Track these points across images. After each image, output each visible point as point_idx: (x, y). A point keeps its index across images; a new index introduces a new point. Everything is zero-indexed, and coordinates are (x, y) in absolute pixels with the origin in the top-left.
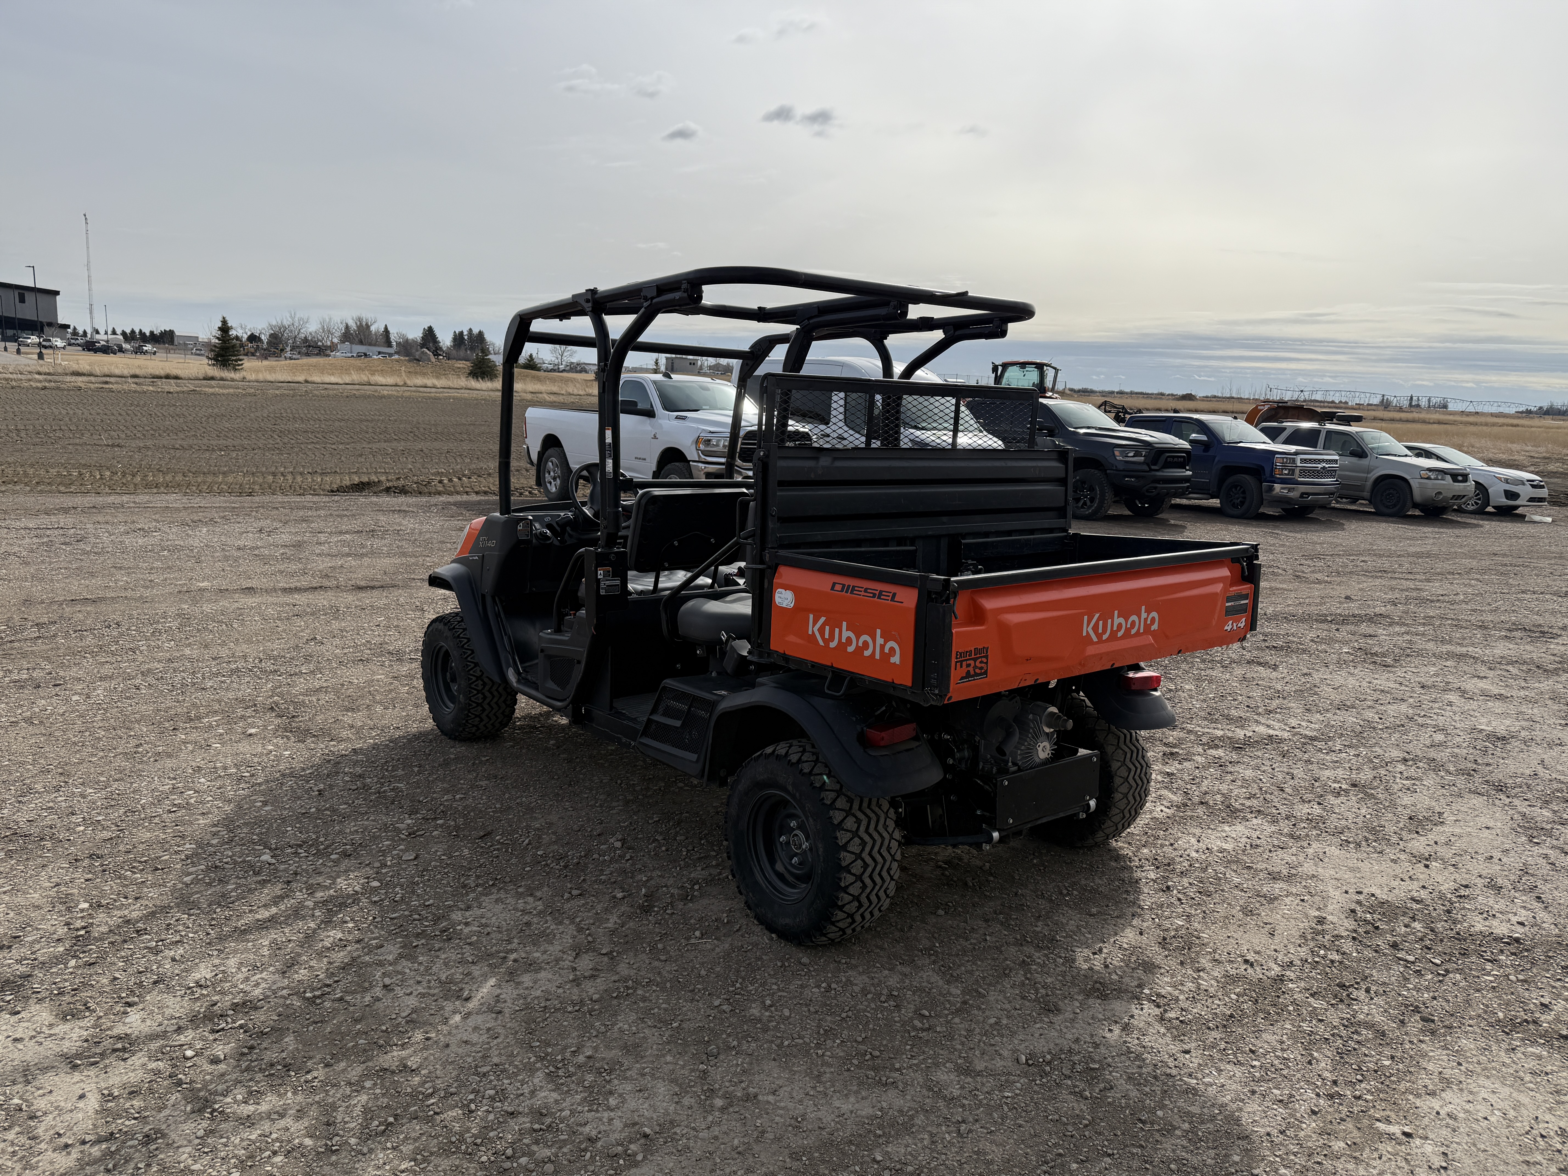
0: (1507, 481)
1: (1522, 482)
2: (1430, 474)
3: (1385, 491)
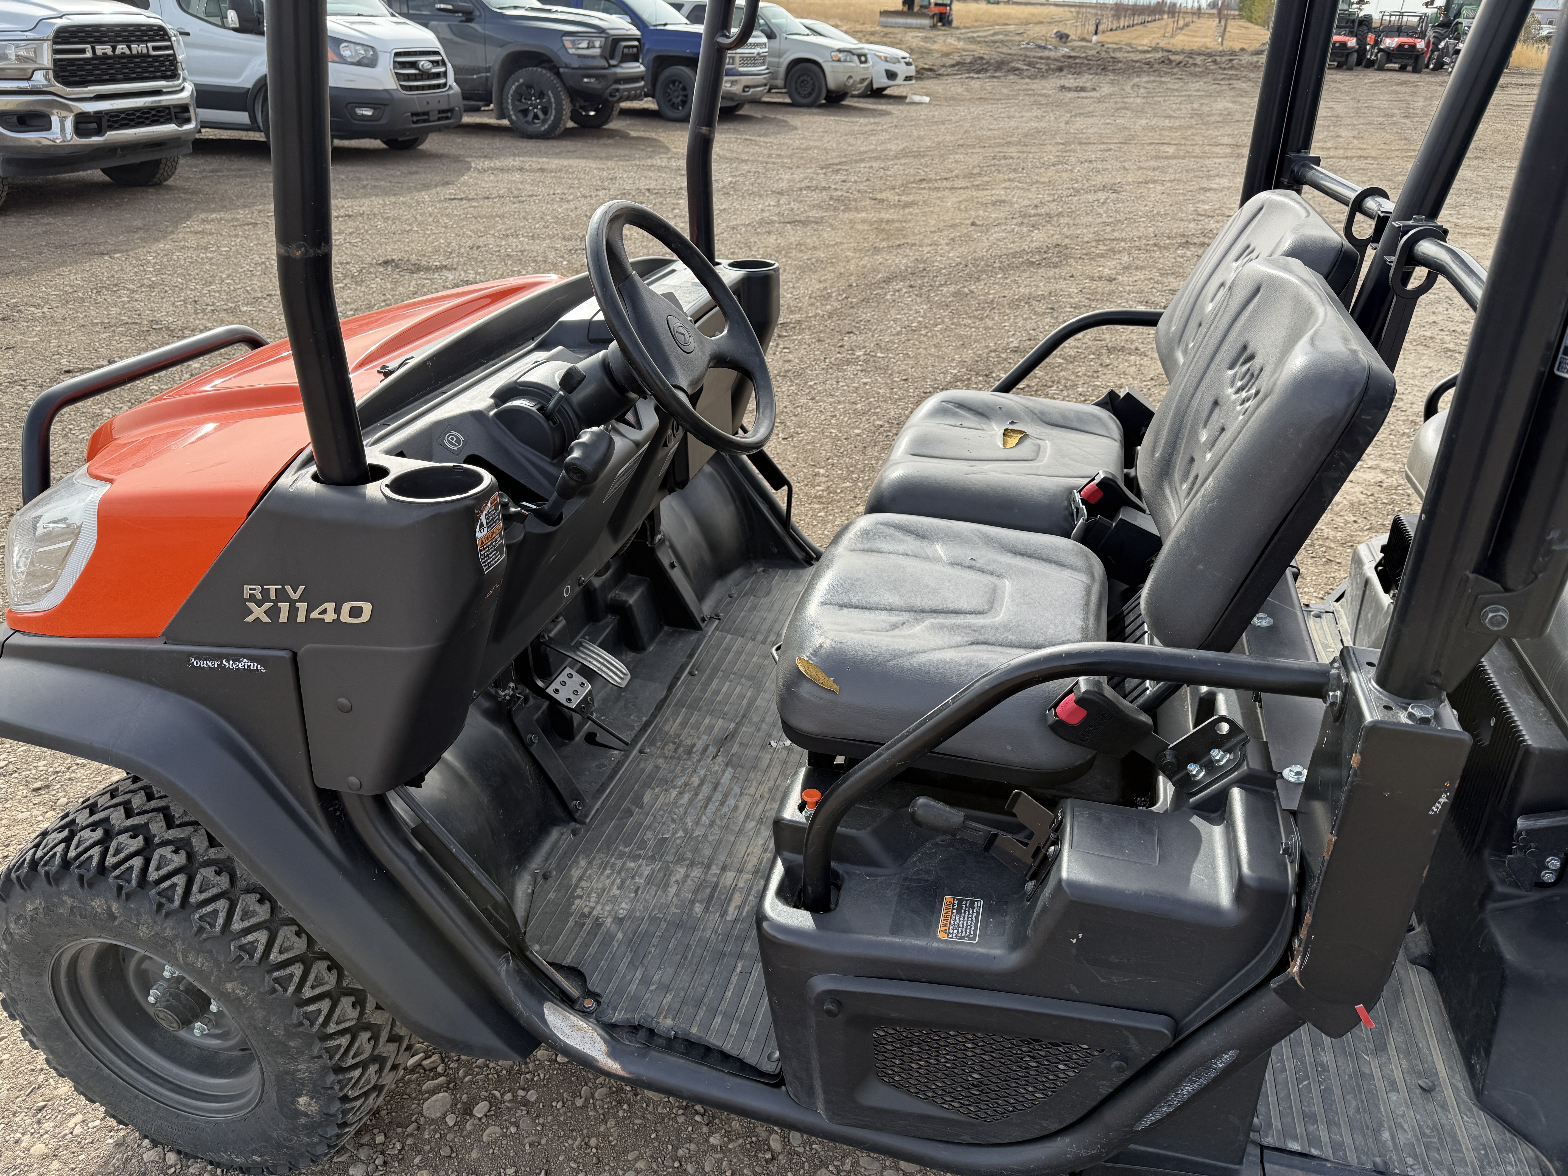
0: (886, 60)
1: (897, 61)
2: (841, 55)
3: (799, 78)
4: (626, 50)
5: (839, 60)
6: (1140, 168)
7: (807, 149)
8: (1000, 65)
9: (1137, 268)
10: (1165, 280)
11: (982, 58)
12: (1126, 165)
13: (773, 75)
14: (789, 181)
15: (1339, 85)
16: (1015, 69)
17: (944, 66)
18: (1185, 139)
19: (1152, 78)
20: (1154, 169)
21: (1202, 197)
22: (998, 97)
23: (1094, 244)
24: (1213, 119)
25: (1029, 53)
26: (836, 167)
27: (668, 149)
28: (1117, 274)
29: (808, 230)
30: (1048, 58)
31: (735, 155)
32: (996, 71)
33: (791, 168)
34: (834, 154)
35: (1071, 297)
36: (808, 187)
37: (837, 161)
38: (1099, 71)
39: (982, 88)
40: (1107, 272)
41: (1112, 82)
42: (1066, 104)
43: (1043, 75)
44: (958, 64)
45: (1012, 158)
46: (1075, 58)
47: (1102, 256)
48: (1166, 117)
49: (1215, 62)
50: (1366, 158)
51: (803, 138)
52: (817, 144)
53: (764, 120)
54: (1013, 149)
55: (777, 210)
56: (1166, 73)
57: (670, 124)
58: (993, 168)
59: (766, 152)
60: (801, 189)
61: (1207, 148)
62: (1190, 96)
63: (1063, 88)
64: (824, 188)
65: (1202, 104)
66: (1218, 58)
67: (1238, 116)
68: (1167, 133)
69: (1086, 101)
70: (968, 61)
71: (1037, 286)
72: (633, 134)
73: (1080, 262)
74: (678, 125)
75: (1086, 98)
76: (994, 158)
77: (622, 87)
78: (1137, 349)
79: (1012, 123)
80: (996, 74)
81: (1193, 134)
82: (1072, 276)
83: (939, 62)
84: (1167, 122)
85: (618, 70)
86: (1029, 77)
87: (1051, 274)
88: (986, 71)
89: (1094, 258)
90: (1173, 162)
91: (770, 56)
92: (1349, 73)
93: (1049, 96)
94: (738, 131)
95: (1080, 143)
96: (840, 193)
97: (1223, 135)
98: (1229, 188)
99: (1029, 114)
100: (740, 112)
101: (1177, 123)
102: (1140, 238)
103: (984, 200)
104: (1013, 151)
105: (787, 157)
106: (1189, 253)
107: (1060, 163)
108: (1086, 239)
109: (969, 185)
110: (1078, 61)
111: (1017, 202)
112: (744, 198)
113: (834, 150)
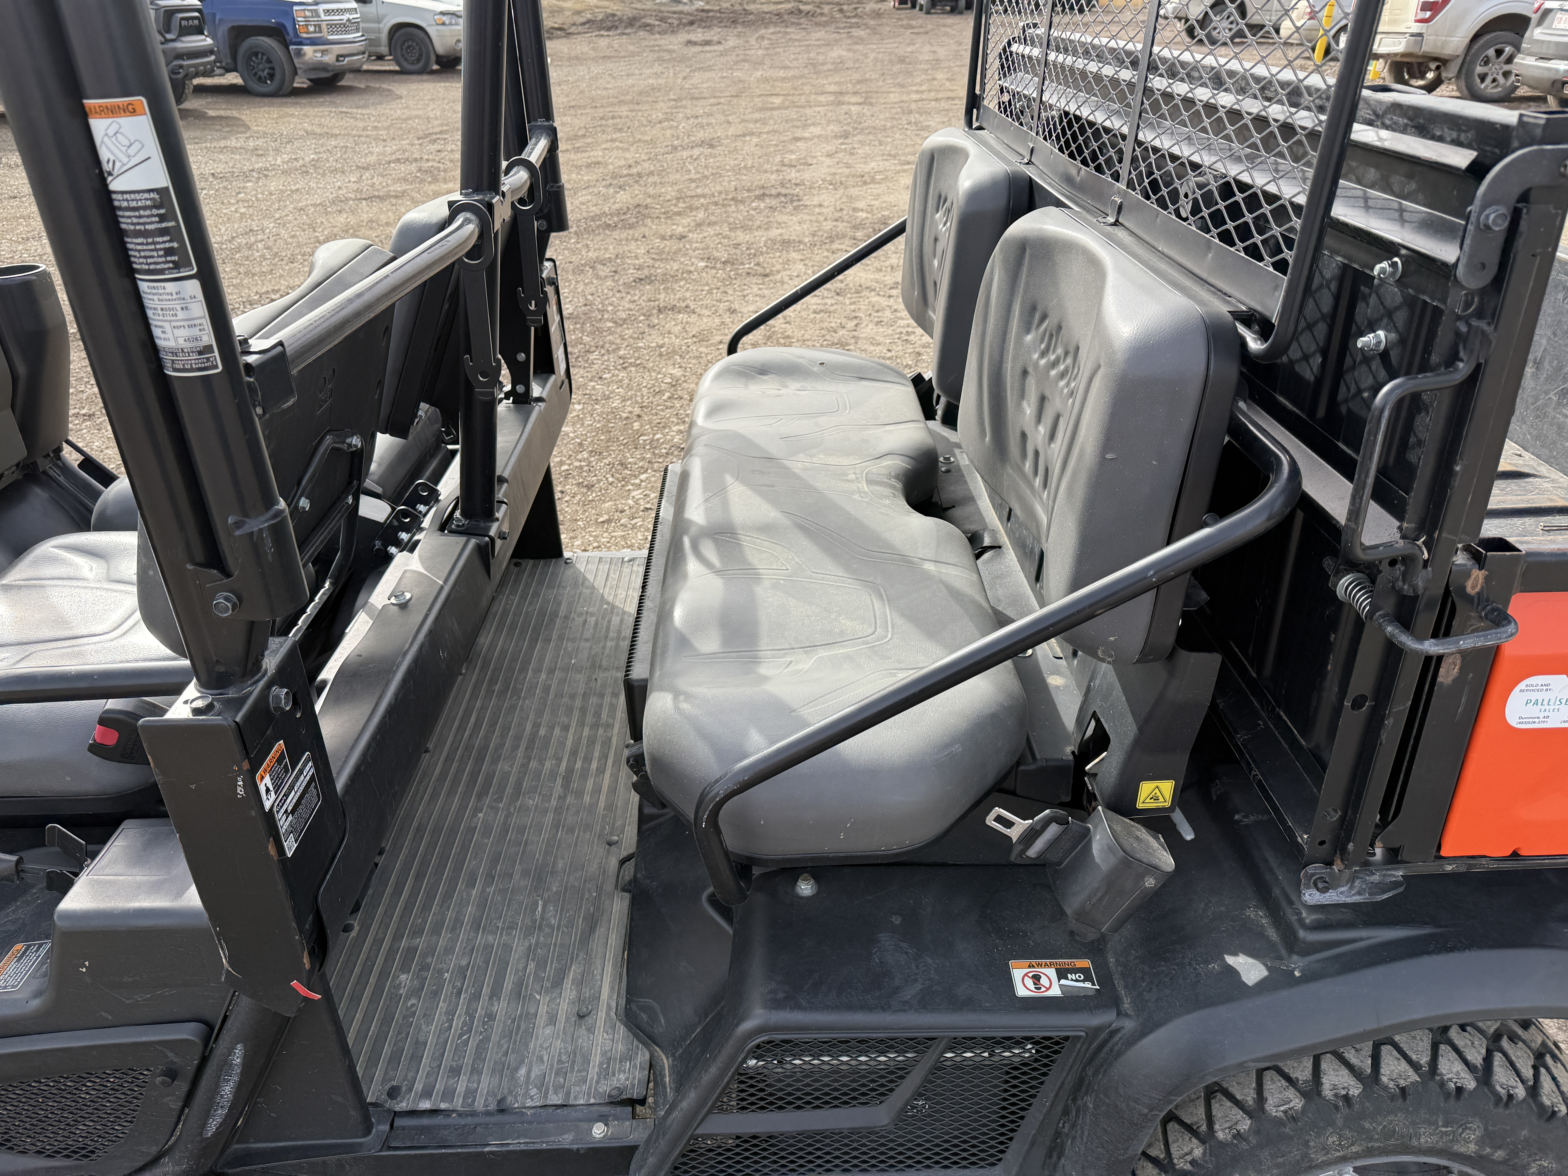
2: (444, 18)
3: (403, 44)
4: (184, 23)
5: (444, 24)
6: (743, 121)
7: (408, 119)
8: (632, 22)
9: (709, 224)
10: (733, 234)
11: (614, 15)
12: (730, 118)
13: (372, 42)
14: (379, 154)
15: (948, 30)
16: (646, 26)
17: (574, 24)
18: (795, 89)
19: (778, 29)
20: (756, 121)
21: (792, 147)
22: (623, 54)
23: (674, 202)
24: (825, 68)
25: (663, 8)
26: (434, 137)
27: (248, 128)
28: (690, 231)
29: (385, 206)
30: (682, 12)
31: (325, 129)
32: (626, 27)
33: (384, 141)
34: (436, 123)
35: (636, 257)
36: (398, 160)
37: (437, 130)
38: (729, 24)
39: (610, 46)
40: (680, 230)
41: (739, 36)
42: (689, 59)
43: (674, 30)
44: (588, 21)
45: (620, 117)
46: (708, 11)
47: (679, 214)
48: (781, 68)
49: (841, 11)
50: (953, 99)
51: (407, 107)
52: (420, 112)
53: (367, 90)
54: (625, 108)
55: (355, 186)
56: (793, 23)
57: (258, 99)
58: (599, 129)
59: (361, 124)
60: (389, 162)
61: (813, 97)
62: (808, 46)
63: (690, 43)
64: (416, 160)
65: (818, 53)
66: (845, 7)
67: (850, 64)
68: (779, 84)
69: (708, 55)
70: (600, 17)
71: (606, 249)
72: (211, 113)
73: (656, 221)
74: (266, 100)
75: (710, 52)
76: (602, 118)
77: (185, 63)
78: (687, 307)
79: (630, 81)
80: (626, 31)
81: (803, 84)
82: (644, 237)
83: (570, 21)
84: (781, 74)
85: (179, 45)
86: (659, 33)
87: (624, 235)
88: (617, 28)
89: (669, 216)
90: (776, 113)
91: (363, 21)
92: (959, 17)
93: (674, 51)
94: (335, 103)
95: (693, 98)
96: (430, 164)
97: (830, 84)
98: (819, 136)
99: (648, 71)
100: (342, 83)
101: (791, 73)
102: (720, 193)
103: (579, 163)
104: (624, 110)
105: (384, 129)
106: (762, 205)
107: (667, 120)
108: (668, 197)
109: (569, 147)
110: (711, 14)
111: (612, 163)
112: (324, 175)
113: (436, 119)
